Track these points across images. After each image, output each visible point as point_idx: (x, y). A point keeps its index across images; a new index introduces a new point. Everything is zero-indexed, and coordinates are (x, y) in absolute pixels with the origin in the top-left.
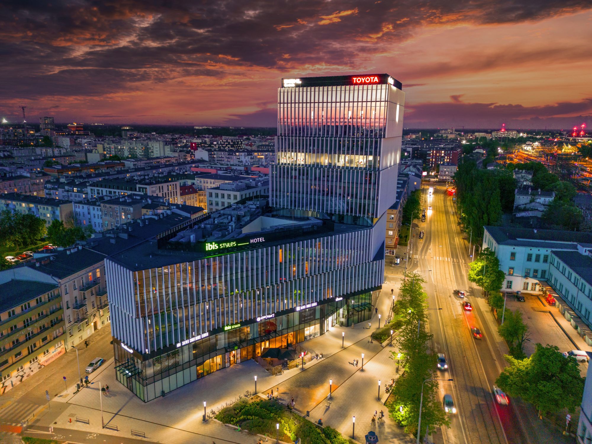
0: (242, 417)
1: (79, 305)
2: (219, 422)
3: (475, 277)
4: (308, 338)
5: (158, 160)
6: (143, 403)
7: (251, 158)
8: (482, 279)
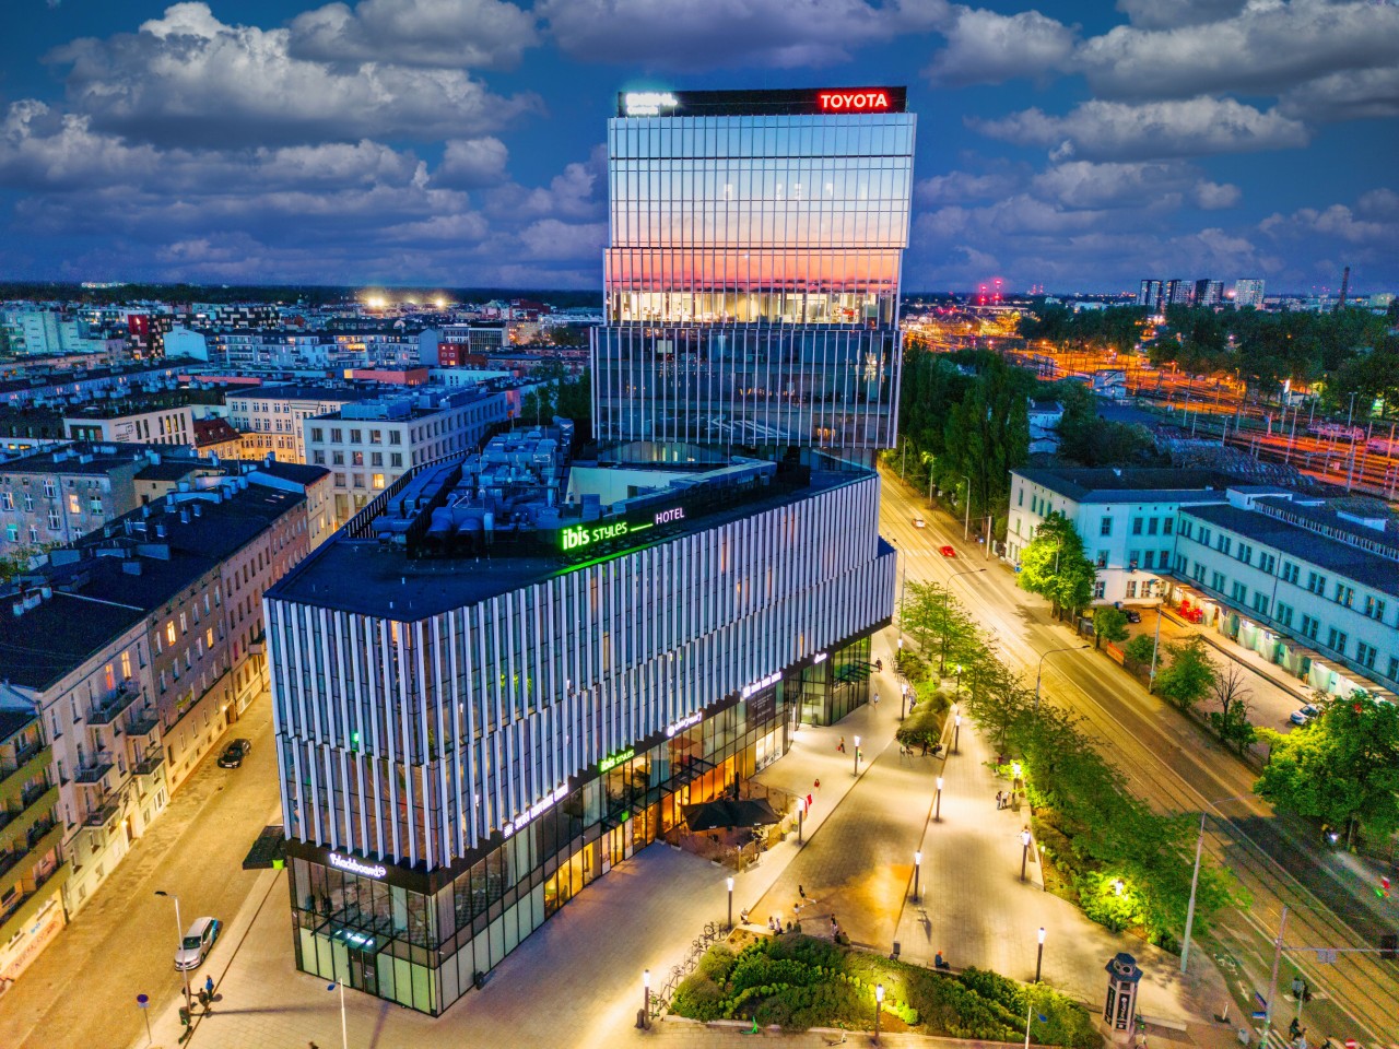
0: (746, 993)
1: (92, 771)
2: (688, 1020)
3: (1040, 580)
4: (762, 766)
5: (50, 362)
6: (432, 1020)
7: (332, 351)
8: (1056, 583)
